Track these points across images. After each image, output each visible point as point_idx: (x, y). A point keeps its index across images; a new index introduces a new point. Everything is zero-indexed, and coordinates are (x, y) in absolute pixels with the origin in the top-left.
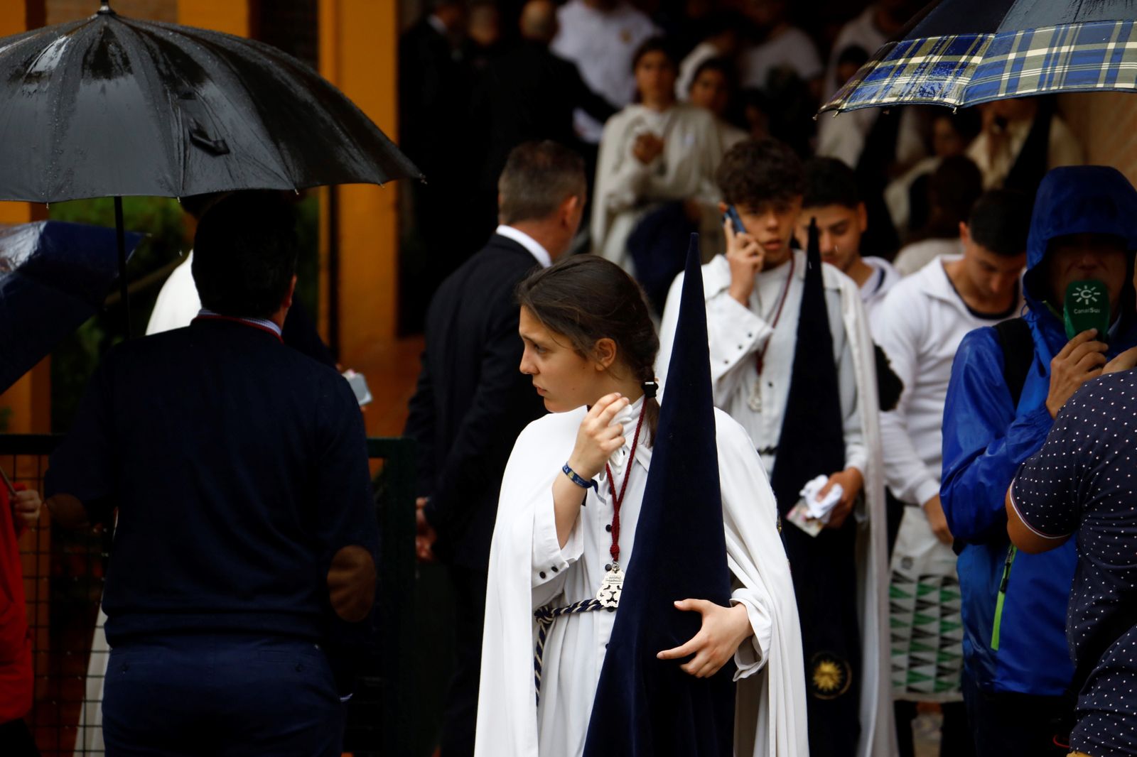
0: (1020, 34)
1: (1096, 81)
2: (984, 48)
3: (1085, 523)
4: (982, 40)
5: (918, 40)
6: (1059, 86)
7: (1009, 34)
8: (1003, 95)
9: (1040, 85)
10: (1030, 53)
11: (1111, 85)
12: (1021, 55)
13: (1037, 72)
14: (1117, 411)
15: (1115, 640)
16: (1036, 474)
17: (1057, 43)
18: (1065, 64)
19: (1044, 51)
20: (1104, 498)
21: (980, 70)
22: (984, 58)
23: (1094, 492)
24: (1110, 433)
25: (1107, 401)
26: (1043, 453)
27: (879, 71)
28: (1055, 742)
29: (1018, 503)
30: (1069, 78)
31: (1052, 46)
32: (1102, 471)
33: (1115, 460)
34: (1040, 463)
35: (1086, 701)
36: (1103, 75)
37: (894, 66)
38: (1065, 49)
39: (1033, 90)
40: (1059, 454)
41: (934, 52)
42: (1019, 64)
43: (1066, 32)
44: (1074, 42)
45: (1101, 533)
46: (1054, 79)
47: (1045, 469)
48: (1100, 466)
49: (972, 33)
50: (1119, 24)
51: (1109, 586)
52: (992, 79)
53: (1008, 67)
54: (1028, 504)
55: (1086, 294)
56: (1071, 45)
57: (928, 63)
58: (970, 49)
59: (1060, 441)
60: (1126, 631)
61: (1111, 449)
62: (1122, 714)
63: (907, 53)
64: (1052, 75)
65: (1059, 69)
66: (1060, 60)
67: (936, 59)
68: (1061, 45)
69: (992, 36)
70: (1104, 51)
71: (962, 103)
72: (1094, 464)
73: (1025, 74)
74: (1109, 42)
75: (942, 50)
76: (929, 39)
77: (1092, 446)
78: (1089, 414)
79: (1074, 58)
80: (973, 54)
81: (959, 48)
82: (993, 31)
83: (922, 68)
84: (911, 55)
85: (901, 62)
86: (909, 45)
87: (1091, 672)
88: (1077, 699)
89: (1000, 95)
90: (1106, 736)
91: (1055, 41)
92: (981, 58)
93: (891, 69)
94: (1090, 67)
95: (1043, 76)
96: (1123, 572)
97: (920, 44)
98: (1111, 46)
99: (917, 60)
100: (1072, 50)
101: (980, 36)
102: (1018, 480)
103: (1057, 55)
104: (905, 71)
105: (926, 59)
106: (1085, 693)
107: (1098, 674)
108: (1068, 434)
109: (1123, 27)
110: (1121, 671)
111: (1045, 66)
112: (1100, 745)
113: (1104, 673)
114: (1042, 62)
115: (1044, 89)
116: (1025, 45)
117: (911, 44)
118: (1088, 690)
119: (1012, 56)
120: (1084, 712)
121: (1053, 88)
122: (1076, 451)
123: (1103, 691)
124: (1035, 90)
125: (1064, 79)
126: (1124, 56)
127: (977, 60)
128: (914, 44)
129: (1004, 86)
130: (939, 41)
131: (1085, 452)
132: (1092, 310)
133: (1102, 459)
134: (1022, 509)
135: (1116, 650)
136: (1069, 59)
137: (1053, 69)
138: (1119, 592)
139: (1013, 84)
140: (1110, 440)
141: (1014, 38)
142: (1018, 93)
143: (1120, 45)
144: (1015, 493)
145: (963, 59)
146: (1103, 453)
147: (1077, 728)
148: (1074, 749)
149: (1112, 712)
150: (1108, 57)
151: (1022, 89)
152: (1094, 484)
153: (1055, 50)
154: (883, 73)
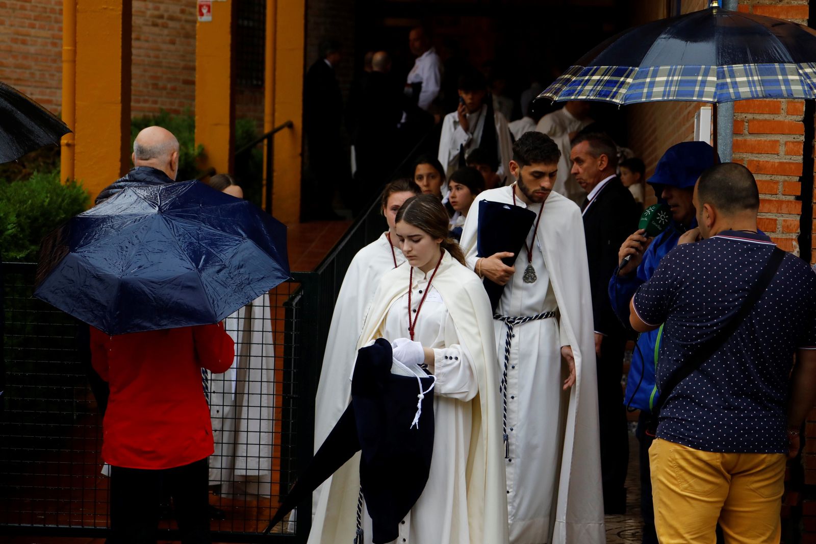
0: (652, 68)
1: (693, 97)
2: (633, 74)
3: (669, 319)
4: (632, 70)
5: (595, 67)
6: (674, 97)
7: (646, 68)
8: (644, 100)
9: (664, 96)
10: (658, 79)
11: (700, 99)
12: (653, 79)
13: (662, 89)
14: (690, 262)
15: (680, 381)
16: (647, 292)
17: (671, 75)
18: (676, 86)
19: (665, 79)
20: (680, 307)
21: (631, 86)
22: (634, 80)
23: (675, 303)
24: (686, 273)
25: (685, 257)
26: (652, 282)
27: (575, 81)
28: (647, 434)
29: (636, 306)
30: (678, 93)
31: (669, 76)
32: (680, 293)
33: (686, 288)
34: (649, 286)
35: (665, 413)
36: (696, 93)
37: (583, 80)
38: (676, 78)
39: (660, 99)
40: (659, 282)
41: (604, 74)
42: (652, 84)
43: (675, 69)
44: (680, 75)
45: (677, 325)
46: (671, 94)
47: (652, 290)
48: (680, 290)
49: (625, 66)
50: (703, 67)
51: (679, 352)
52: (639, 91)
53: (647, 85)
54: (641, 307)
55: (663, 217)
56: (679, 76)
57: (602, 80)
58: (625, 75)
59: (660, 276)
60: (686, 377)
61: (686, 282)
62: (682, 420)
63: (590, 73)
64: (669, 91)
65: (673, 88)
66: (673, 83)
67: (606, 78)
68: (673, 76)
69: (637, 69)
70: (696, 81)
71: (623, 103)
72: (676, 288)
73: (655, 89)
74: (698, 76)
75: (610, 73)
76: (602, 67)
77: (676, 279)
78: (676, 263)
79: (681, 83)
80: (627, 77)
81: (619, 73)
82: (638, 66)
83: (598, 82)
84: (593, 75)
85: (587, 78)
86: (591, 69)
87: (667, 397)
88: (660, 412)
89: (642, 100)
90: (674, 431)
91: (671, 73)
92: (632, 80)
93: (582, 81)
94: (689, 89)
95: (665, 91)
96: (686, 346)
97: (597, 70)
98: (700, 78)
99: (596, 78)
100: (679, 79)
101: (631, 68)
102: (637, 294)
103: (672, 81)
104: (589, 83)
105: (601, 78)
106: (664, 408)
107: (671, 399)
108: (665, 273)
109: (705, 68)
110: (683, 398)
111: (666, 86)
112: (671, 435)
113: (674, 398)
114: (664, 84)
115: (666, 98)
116: (655, 75)
117: (592, 69)
118: (665, 407)
119: (648, 80)
120: (663, 418)
121: (670, 98)
122: (668, 281)
123: (673, 408)
124: (661, 99)
125: (676, 94)
126: (707, 84)
127: (630, 80)
128: (593, 69)
129: (645, 95)
130: (608, 68)
131: (673, 282)
132: (659, 227)
133: (681, 286)
134: (638, 309)
135: (680, 386)
136: (678, 84)
137: (670, 88)
138: (683, 356)
139: (649, 95)
140: (685, 277)
141: (649, 71)
142: (652, 99)
143: (704, 78)
144: (635, 301)
145: (622, 79)
146: (681, 283)
147: (659, 426)
148: (658, 437)
149: (678, 419)
150: (698, 84)
151: (654, 97)
152: (676, 299)
153: (670, 78)
154: (577, 83)
